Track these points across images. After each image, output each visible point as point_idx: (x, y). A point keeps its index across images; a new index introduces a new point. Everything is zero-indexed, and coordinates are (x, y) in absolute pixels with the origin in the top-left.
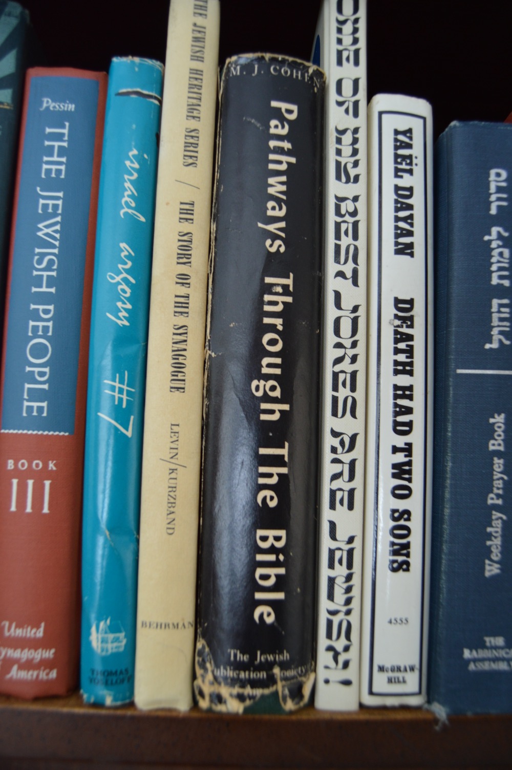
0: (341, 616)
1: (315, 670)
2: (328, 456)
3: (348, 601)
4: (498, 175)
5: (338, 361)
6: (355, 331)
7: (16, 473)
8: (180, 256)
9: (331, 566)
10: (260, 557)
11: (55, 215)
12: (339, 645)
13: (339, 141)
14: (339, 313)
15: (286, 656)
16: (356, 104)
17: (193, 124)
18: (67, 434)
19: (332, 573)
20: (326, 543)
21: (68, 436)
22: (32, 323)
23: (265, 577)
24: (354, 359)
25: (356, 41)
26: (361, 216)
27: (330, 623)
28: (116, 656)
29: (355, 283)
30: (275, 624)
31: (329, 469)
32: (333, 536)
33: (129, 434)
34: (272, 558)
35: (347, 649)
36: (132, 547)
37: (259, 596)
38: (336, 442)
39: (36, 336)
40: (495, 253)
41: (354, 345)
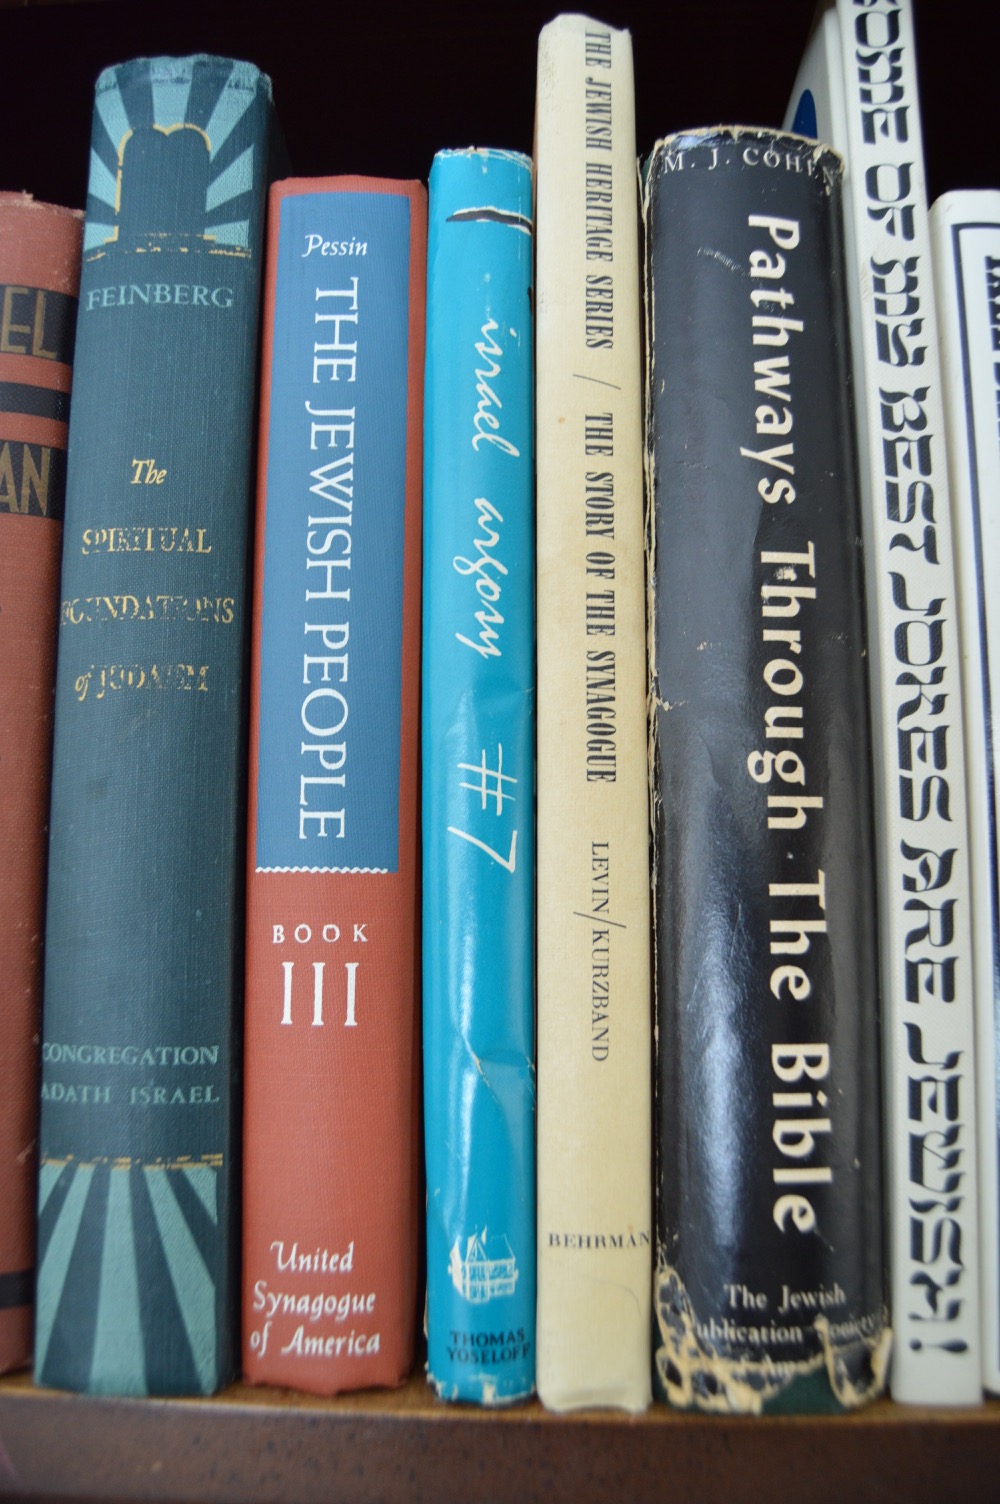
0: (940, 1213)
1: (889, 1324)
2: (896, 896)
3: (953, 1183)
5: (909, 708)
6: (936, 650)
7: (291, 950)
8: (591, 519)
9: (916, 1113)
10: (781, 1100)
11: (342, 452)
12: (939, 1272)
13: (880, 286)
14: (903, 616)
15: (838, 1296)
16: (908, 212)
17: (599, 267)
18: (385, 871)
19: (918, 1128)
20: (902, 1069)
21: (387, 874)
22: (308, 660)
23: (793, 1139)
24: (939, 704)
25: (898, 93)
26: (934, 427)
27: (917, 1228)
28: (498, 1303)
29: (932, 556)
30: (816, 1232)
31: (900, 922)
32: (916, 1054)
33: (511, 865)
34: (803, 1100)
35: (954, 1279)
36: (522, 1084)
37: (781, 1176)
38: (912, 868)
39: (317, 684)
41: (937, 676)
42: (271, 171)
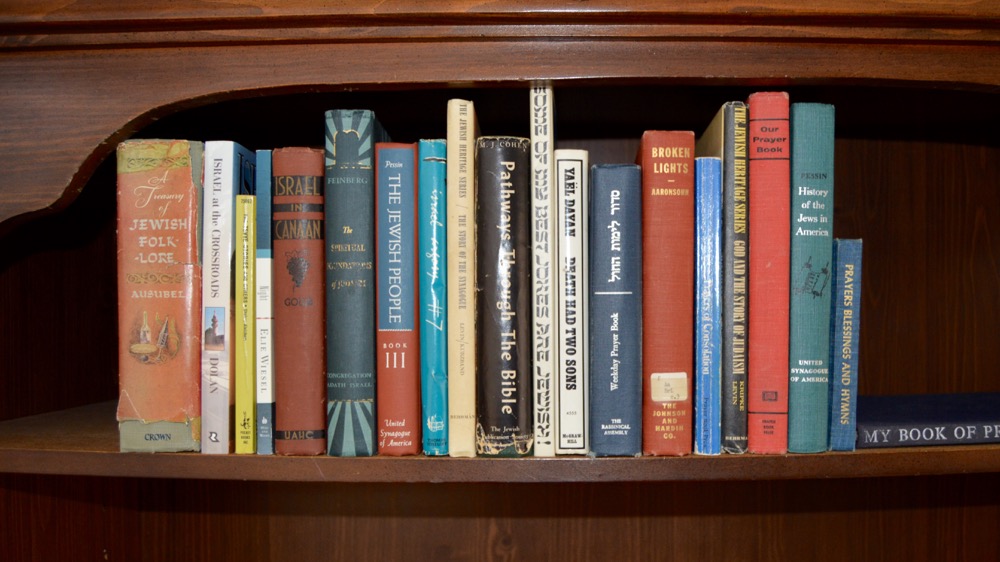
0: (544, 411)
1: (533, 438)
2: (535, 336)
3: (547, 404)
4: (615, 194)
5: (539, 290)
6: (547, 275)
7: (388, 349)
8: (460, 243)
9: (539, 388)
10: (503, 383)
11: (396, 224)
12: (544, 425)
13: (537, 177)
14: (538, 266)
15: (518, 429)
16: (545, 157)
17: (463, 175)
18: (411, 330)
19: (539, 391)
20: (536, 377)
22: (390, 278)
23: (507, 392)
24: (546, 289)
25: (545, 121)
26: (549, 217)
27: (539, 415)
28: (440, 432)
29: (546, 251)
30: (512, 414)
31: (536, 342)
32: (539, 373)
33: (441, 329)
34: (509, 383)
35: (547, 427)
36: (445, 381)
37: (504, 401)
38: (539, 329)
39: (393, 283)
40: (613, 234)
41: (547, 281)
42: (376, 140)
